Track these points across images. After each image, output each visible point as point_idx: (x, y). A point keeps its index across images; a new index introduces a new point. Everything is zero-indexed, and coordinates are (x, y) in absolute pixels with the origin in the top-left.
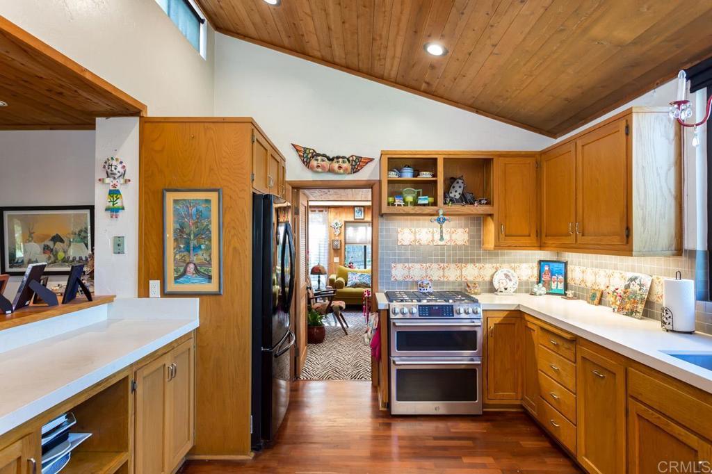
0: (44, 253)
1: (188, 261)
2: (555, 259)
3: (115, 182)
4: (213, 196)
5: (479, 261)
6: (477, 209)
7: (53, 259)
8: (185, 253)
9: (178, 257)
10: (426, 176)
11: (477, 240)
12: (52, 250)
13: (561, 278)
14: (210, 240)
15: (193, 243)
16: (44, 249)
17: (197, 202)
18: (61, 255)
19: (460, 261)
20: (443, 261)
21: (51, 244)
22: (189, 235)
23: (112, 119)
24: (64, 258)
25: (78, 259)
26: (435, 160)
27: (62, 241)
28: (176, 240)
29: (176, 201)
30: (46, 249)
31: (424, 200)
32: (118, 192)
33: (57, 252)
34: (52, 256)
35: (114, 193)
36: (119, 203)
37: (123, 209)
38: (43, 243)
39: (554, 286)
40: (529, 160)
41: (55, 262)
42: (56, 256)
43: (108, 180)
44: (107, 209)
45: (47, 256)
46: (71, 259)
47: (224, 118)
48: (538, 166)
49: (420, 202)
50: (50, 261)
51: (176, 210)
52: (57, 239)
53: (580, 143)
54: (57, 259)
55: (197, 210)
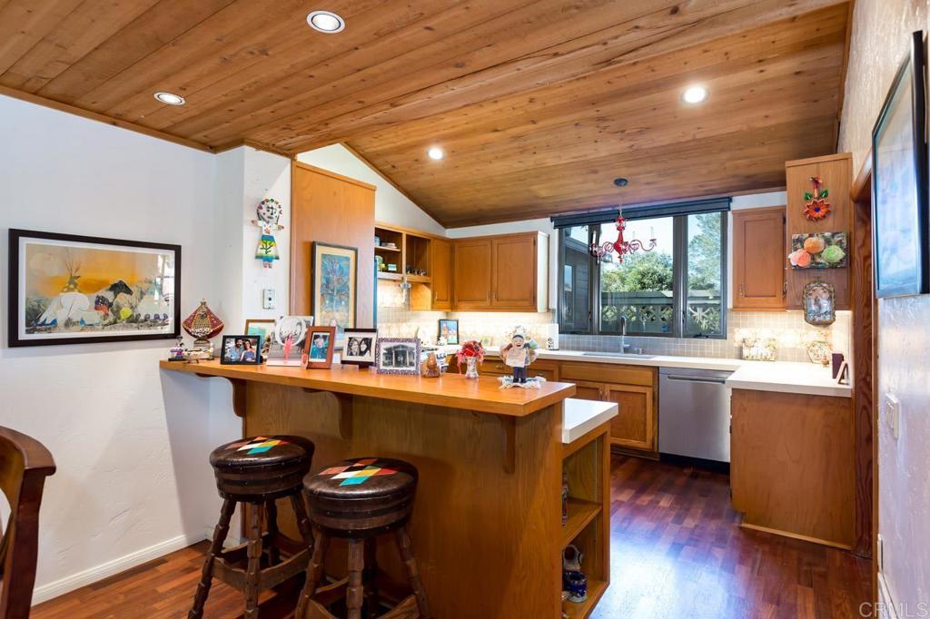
0: (96, 309)
1: (331, 317)
2: (445, 318)
3: (268, 226)
4: (351, 254)
5: (409, 320)
6: (415, 278)
7: (111, 318)
8: (330, 309)
9: (324, 312)
10: (392, 247)
11: (409, 305)
12: (110, 305)
13: (455, 332)
14: (348, 297)
15: (336, 298)
16: (97, 302)
17: (340, 258)
18: (126, 312)
19: (398, 321)
20: (388, 322)
21: (109, 296)
22: (333, 291)
23: (262, 152)
24: (132, 316)
25: (152, 318)
26: (401, 234)
27: (129, 292)
28: (322, 295)
29: (324, 256)
30: (100, 303)
31: (392, 267)
32: (271, 239)
33: (119, 308)
34: (110, 313)
35: (267, 239)
36: (272, 253)
37: (277, 258)
38: (96, 294)
39: (450, 337)
40: (447, 245)
41: (115, 322)
42: (117, 312)
43: (261, 223)
44: (257, 257)
45: (102, 313)
46: (142, 318)
47: (359, 182)
48: (452, 250)
49: (390, 269)
50: (107, 322)
51: (323, 264)
52: (119, 288)
53: (496, 242)
54: (119, 318)
55: (340, 267)
